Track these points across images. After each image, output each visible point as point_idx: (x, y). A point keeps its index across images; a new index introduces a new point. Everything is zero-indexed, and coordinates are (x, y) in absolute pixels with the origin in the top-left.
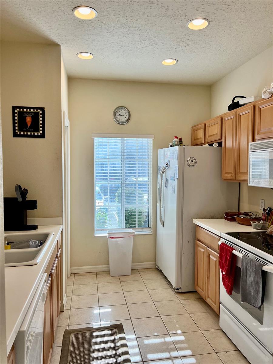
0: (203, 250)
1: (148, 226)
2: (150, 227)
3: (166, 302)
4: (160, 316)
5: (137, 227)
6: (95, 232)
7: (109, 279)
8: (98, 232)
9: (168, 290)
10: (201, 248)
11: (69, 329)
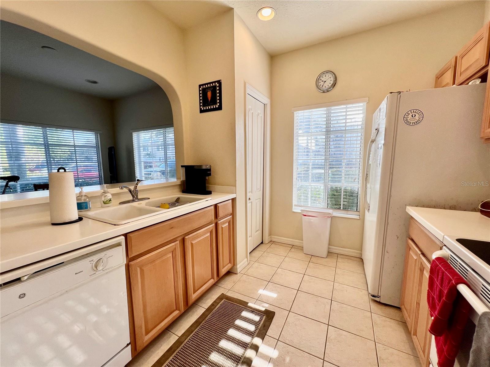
0: (415, 258)
1: (357, 209)
2: (358, 211)
3: (349, 307)
4: (328, 325)
5: (342, 208)
6: (294, 207)
7: (300, 255)
8: (296, 207)
9: (362, 292)
10: (413, 252)
11: (226, 294)
